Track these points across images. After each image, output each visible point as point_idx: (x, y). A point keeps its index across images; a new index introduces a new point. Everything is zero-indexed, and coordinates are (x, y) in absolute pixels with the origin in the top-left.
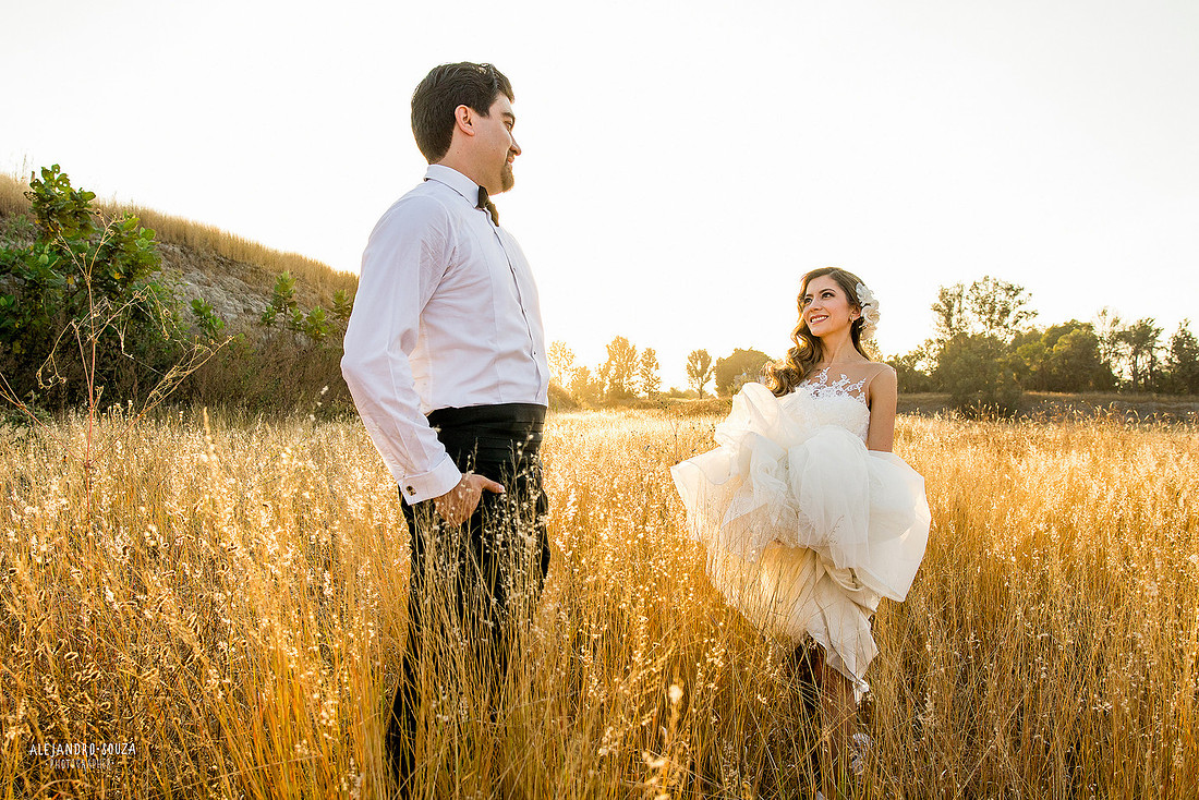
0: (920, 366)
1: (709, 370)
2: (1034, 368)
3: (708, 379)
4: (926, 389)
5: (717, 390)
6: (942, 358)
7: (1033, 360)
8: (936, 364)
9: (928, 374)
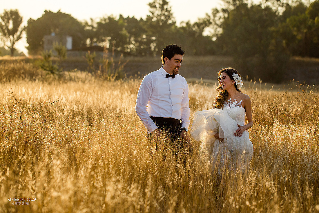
0: (208, 32)
1: (20, 29)
2: (299, 37)
3: (19, 38)
4: (212, 53)
5: (27, 48)
6: (225, 25)
7: (299, 30)
8: (220, 31)
9: (214, 39)
